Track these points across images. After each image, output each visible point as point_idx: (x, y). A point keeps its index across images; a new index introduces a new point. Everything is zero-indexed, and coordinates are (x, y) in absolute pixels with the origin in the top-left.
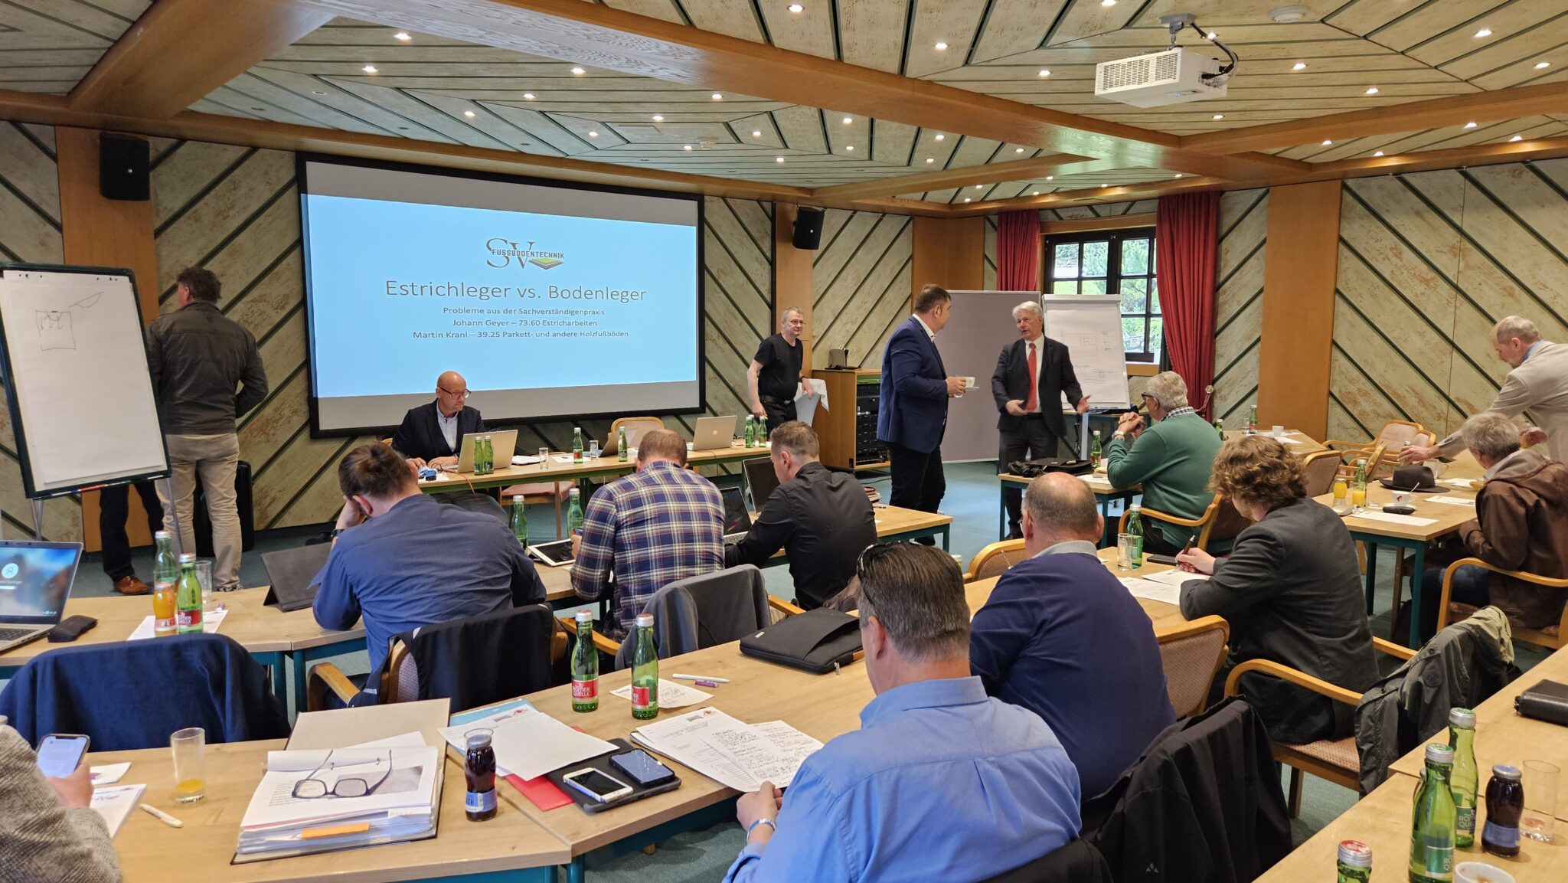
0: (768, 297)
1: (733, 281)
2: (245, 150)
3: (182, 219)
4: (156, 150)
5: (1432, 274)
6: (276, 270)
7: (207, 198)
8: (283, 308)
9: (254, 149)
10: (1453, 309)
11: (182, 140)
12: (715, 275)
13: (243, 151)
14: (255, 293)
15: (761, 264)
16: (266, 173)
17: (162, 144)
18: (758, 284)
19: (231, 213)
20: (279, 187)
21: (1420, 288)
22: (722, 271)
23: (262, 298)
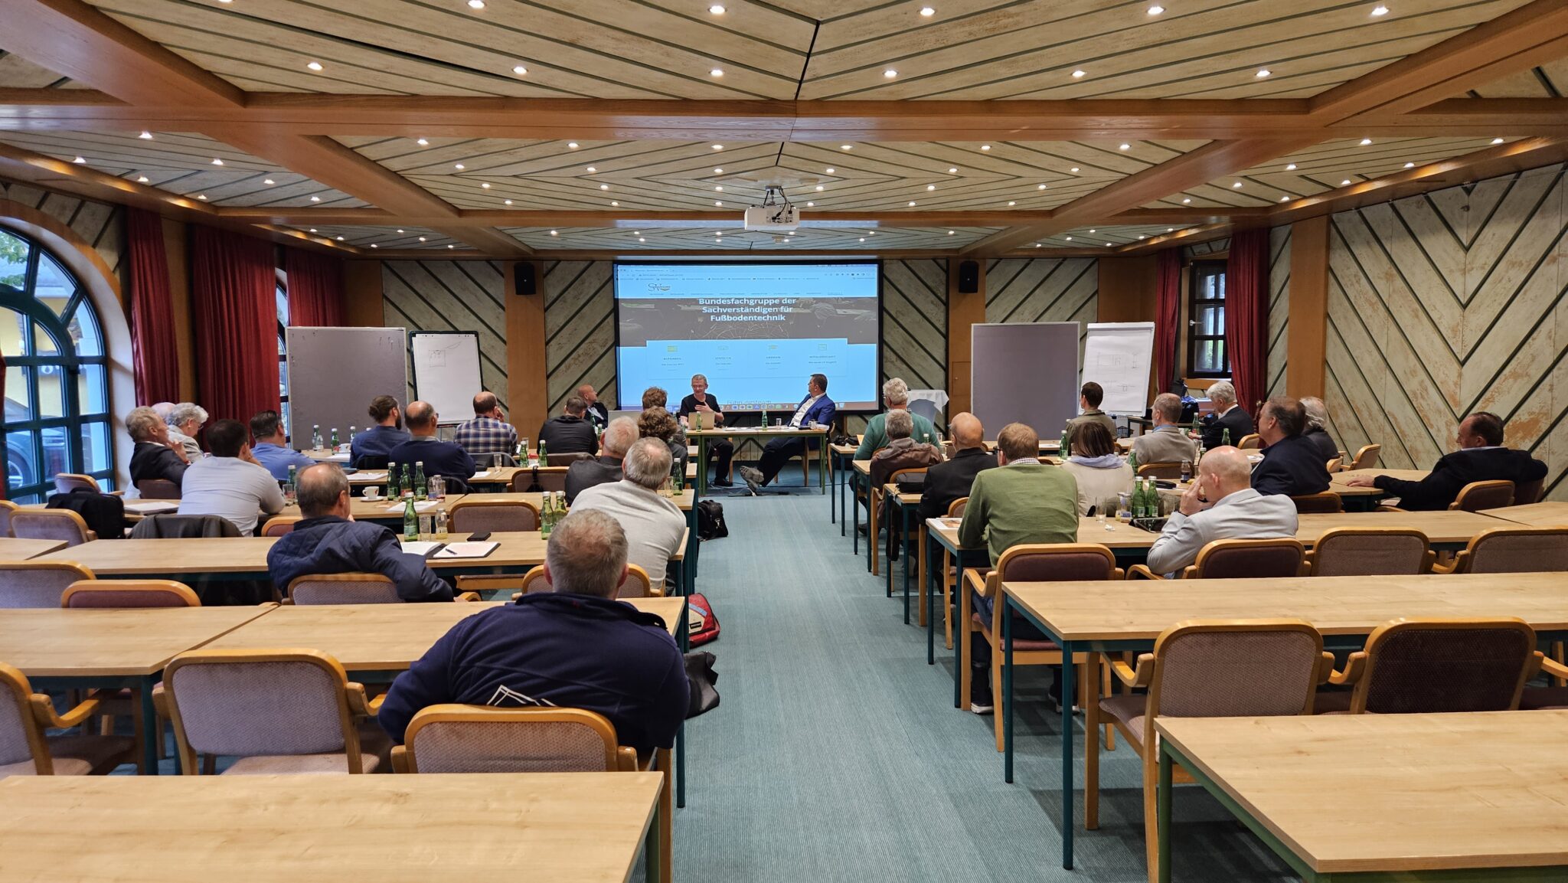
0: (943, 330)
1: (910, 319)
2: (588, 262)
3: (557, 302)
4: (547, 268)
5: (1375, 299)
6: (602, 326)
7: (569, 289)
8: (605, 346)
9: (593, 261)
10: (1386, 330)
11: (559, 261)
12: (894, 316)
13: (586, 264)
14: (590, 339)
15: (936, 305)
16: (598, 274)
17: (550, 265)
18: (933, 321)
19: (582, 296)
20: (604, 281)
21: (1369, 312)
22: (900, 312)
23: (594, 341)
